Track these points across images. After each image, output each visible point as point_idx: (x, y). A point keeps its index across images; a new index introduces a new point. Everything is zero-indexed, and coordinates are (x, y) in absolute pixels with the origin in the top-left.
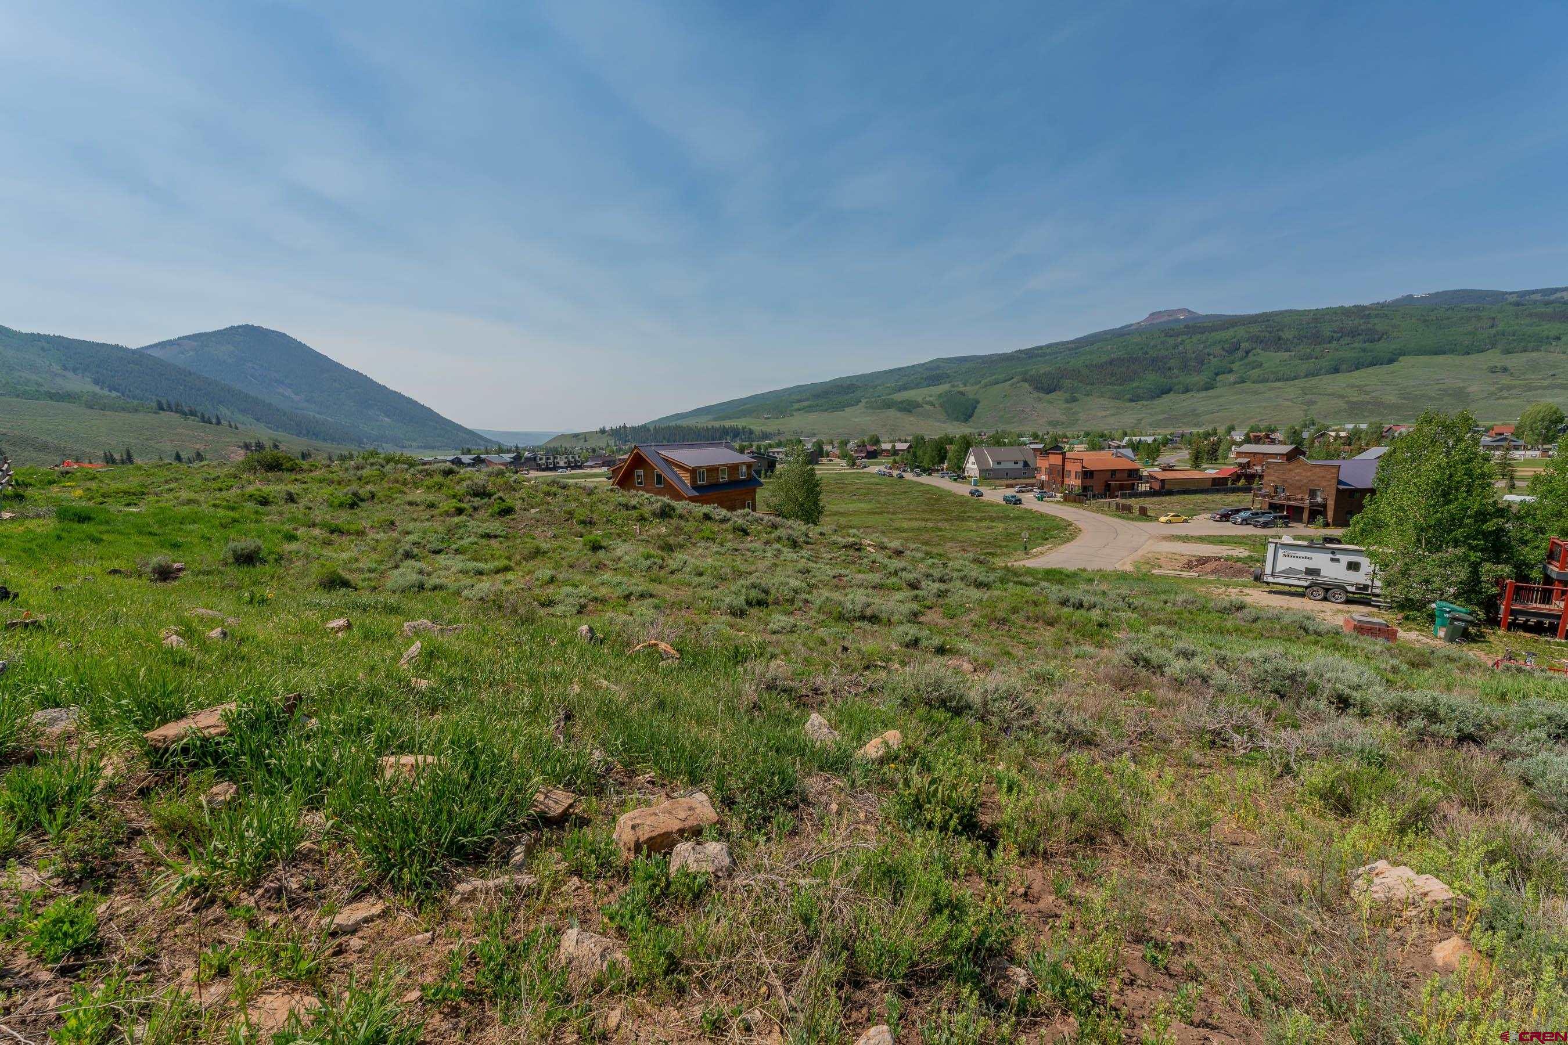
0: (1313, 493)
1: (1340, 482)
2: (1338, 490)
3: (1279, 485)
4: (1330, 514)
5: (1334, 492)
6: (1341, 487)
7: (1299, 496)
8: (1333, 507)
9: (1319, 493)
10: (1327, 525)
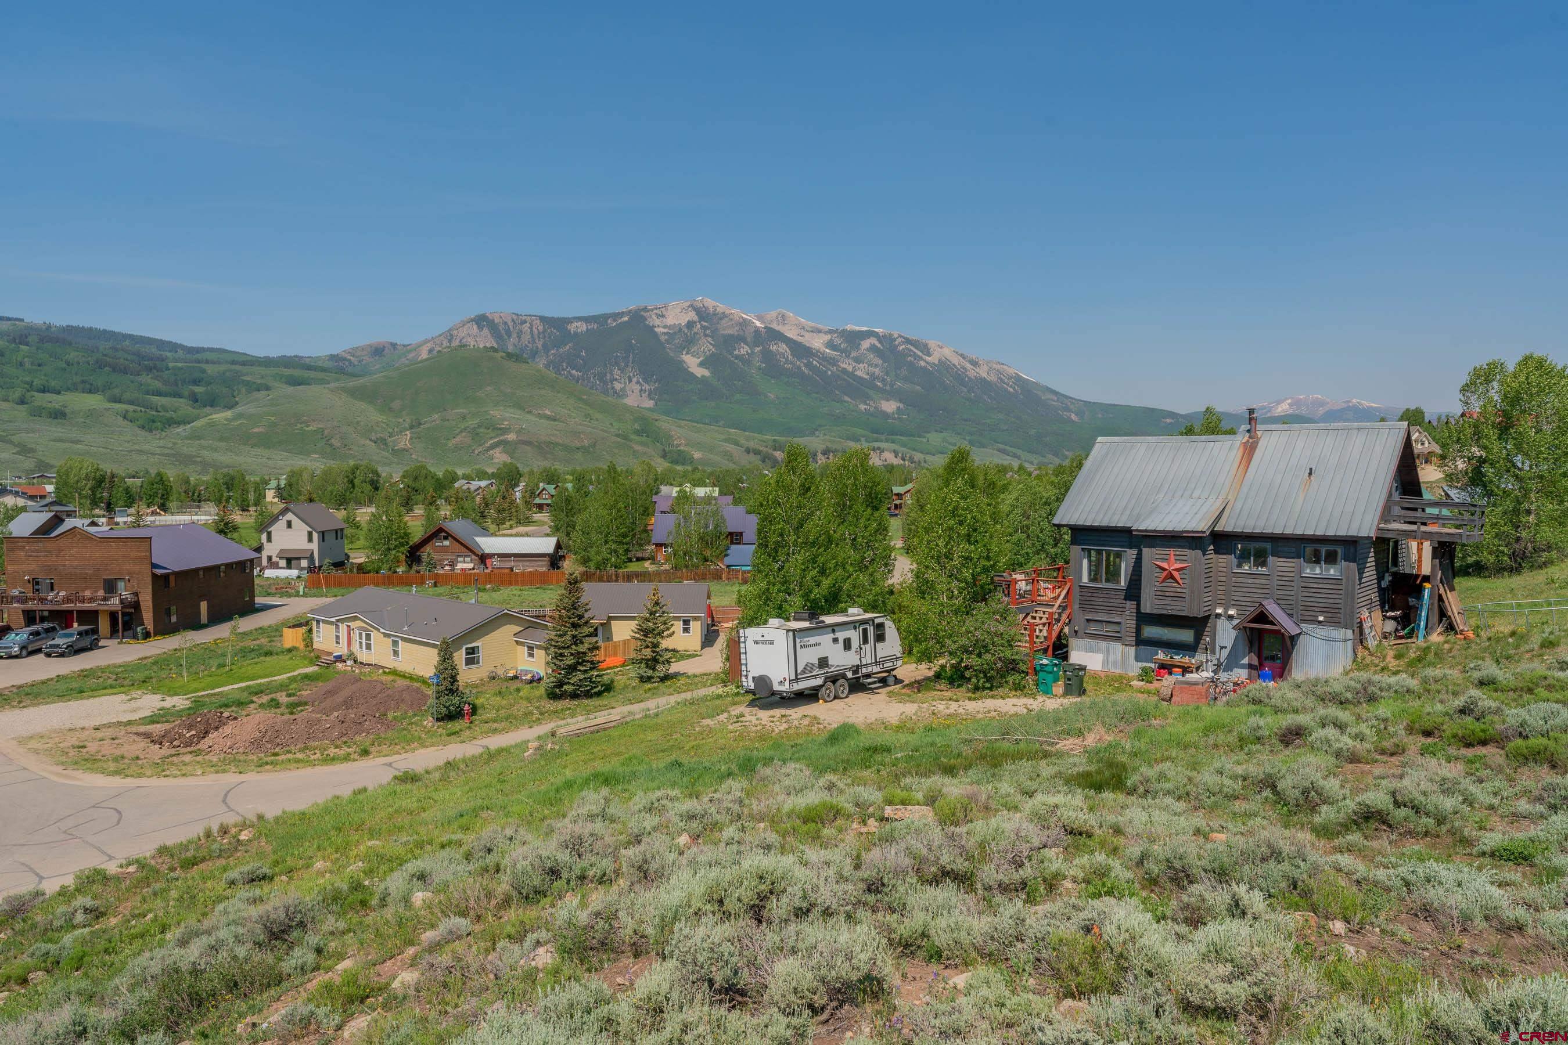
0: (110, 587)
1: (154, 566)
2: (154, 576)
3: (40, 577)
4: (148, 616)
5: (149, 579)
6: (159, 572)
7: (87, 593)
8: (150, 604)
9: (121, 585)
10: (147, 635)
